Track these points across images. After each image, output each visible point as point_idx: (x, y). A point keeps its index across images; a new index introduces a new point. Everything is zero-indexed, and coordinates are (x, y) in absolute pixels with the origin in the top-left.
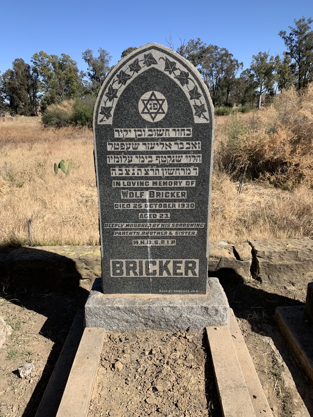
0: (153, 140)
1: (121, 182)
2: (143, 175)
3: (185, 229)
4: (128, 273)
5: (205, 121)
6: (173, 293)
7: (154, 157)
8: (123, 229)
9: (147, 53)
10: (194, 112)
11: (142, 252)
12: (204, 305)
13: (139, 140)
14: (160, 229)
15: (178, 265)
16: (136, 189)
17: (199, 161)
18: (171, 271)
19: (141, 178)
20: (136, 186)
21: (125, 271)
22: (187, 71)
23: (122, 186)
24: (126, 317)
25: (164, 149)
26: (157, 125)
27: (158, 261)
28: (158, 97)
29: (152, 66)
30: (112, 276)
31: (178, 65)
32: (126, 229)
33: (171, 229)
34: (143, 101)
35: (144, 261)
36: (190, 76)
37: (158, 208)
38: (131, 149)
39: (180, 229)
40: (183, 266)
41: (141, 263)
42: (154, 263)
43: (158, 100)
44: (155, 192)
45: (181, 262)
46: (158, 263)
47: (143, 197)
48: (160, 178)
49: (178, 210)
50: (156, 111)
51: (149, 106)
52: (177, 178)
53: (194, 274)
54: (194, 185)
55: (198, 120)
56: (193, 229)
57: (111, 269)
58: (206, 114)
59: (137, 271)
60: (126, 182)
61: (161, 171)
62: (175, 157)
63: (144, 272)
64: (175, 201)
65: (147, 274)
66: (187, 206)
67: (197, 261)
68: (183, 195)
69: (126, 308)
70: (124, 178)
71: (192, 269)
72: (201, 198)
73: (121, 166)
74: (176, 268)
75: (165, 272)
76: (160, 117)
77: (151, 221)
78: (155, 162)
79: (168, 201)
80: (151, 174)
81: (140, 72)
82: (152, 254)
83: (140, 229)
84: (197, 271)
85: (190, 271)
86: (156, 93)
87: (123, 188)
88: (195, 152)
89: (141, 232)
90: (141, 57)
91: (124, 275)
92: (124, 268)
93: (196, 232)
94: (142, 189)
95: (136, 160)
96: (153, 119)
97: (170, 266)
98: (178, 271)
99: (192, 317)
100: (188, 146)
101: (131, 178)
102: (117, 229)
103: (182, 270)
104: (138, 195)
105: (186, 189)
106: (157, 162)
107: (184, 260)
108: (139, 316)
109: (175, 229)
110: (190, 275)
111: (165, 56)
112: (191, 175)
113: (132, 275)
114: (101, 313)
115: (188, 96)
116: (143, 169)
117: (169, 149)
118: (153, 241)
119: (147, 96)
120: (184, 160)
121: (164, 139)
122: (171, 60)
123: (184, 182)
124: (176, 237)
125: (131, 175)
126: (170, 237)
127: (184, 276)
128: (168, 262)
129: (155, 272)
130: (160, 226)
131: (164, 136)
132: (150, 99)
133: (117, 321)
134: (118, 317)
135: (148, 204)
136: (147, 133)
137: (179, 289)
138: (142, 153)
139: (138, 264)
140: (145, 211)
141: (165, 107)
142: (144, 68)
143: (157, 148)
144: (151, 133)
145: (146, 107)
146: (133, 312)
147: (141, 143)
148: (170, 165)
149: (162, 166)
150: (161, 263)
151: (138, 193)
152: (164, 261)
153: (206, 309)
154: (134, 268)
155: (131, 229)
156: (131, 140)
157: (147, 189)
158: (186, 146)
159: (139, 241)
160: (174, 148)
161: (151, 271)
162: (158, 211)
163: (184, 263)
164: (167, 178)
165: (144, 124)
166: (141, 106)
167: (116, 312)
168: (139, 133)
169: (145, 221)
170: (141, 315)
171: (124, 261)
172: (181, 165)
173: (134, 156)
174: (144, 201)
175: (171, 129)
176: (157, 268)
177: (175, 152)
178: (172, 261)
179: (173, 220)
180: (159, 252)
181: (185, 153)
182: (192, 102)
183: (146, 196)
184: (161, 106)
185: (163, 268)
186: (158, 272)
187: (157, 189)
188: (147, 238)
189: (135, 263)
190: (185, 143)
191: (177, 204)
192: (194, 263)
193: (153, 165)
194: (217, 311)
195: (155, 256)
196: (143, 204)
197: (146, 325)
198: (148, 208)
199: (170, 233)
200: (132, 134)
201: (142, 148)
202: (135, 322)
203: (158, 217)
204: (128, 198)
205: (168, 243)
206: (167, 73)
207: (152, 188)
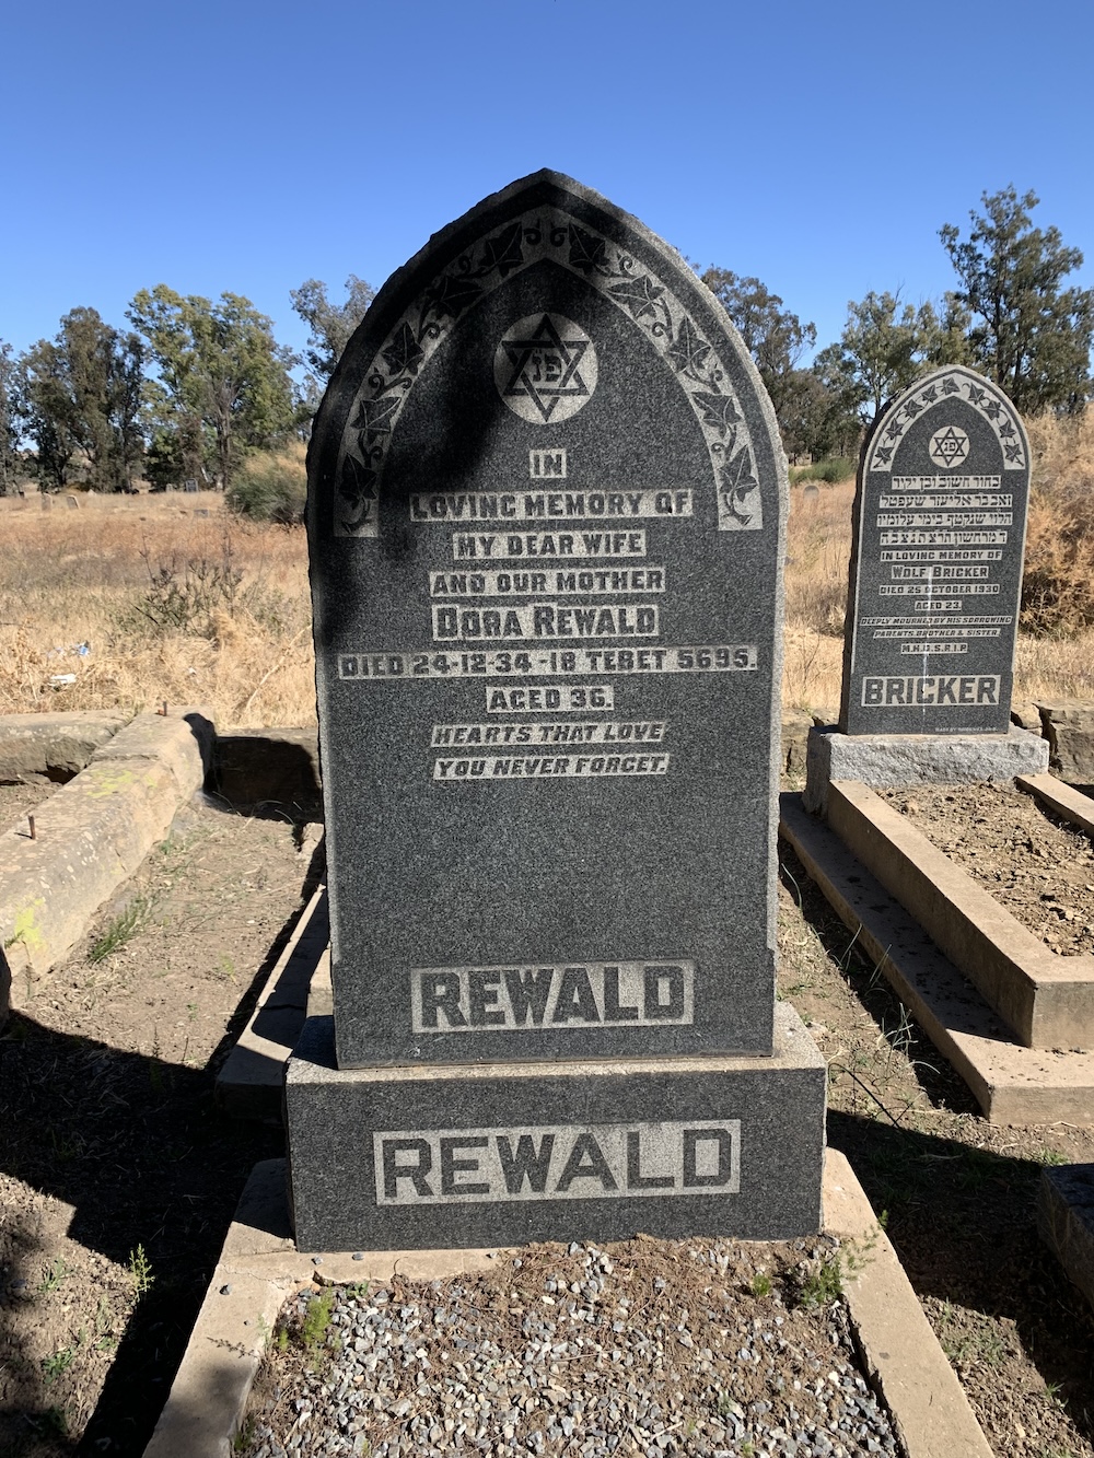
0: (945, 492)
1: (894, 553)
2: (927, 543)
3: (982, 626)
4: (889, 700)
5: (1019, 467)
6: (957, 733)
7: (945, 515)
8: (889, 627)
10: (1005, 454)
11: (914, 664)
12: (1013, 742)
13: (926, 492)
14: (946, 627)
15: (968, 685)
16: (915, 564)
17: (1009, 522)
18: (957, 696)
19: (924, 547)
20: (915, 559)
21: (884, 697)
22: (998, 401)
23: (894, 559)
24: (894, 762)
25: (960, 506)
26: (952, 471)
27: (937, 678)
28: (957, 435)
29: (953, 394)
30: (863, 704)
31: (987, 393)
32: (894, 627)
33: (962, 626)
34: (936, 439)
35: (916, 679)
36: (1002, 407)
37: (944, 593)
38: (913, 506)
39: (975, 626)
40: (975, 686)
41: (910, 682)
42: (931, 683)
43: (956, 439)
44: (943, 567)
45: (972, 681)
46: (937, 682)
47: (924, 577)
48: (951, 547)
49: (975, 596)
50: (952, 453)
51: (943, 447)
52: (976, 547)
53: (992, 700)
54: (999, 558)
55: (1009, 466)
56: (994, 626)
57: (864, 692)
58: (1021, 457)
59: (904, 696)
60: (901, 553)
61: (953, 537)
62: (975, 517)
63: (914, 699)
64: (971, 581)
65: (919, 702)
66: (989, 589)
67: (997, 678)
68: (983, 572)
70: (898, 548)
71: (989, 691)
72: (1009, 577)
73: (896, 529)
74: (964, 689)
75: (946, 697)
76: (957, 461)
77: (933, 614)
78: (946, 523)
81: (935, 402)
82: (929, 667)
83: (915, 627)
84: (996, 694)
85: (985, 695)
86: (954, 428)
87: (896, 563)
88: (1003, 509)
89: (915, 631)
90: (938, 383)
91: (883, 704)
92: (884, 691)
93: (999, 630)
94: (922, 564)
95: (918, 521)
96: (948, 464)
97: (956, 687)
98: (968, 696)
99: (996, 760)
100: (994, 501)
101: (909, 548)
102: (880, 627)
103: (973, 695)
104: (917, 573)
105: (988, 563)
106: (949, 524)
107: (977, 677)
108: (913, 761)
109: (968, 626)
110: (986, 701)
111: (970, 381)
112: (997, 542)
113: (895, 702)
115: (998, 434)
116: (927, 534)
117: (966, 505)
118: (933, 645)
119: (942, 433)
120: (988, 521)
121: (961, 492)
123: (986, 552)
124: (968, 640)
125: (909, 543)
126: (959, 640)
127: (976, 703)
128: (953, 680)
129: (931, 696)
130: (945, 623)
131: (961, 487)
132: (946, 437)
135: (930, 586)
136: (938, 482)
137: (966, 725)
138: (929, 511)
139: (906, 684)
140: (925, 598)
141: (966, 447)
142: (942, 397)
143: (951, 504)
144: (943, 482)
145: (939, 447)
147: (928, 497)
148: (967, 528)
149: (956, 529)
150: (942, 681)
151: (918, 569)
152: (947, 678)
154: (900, 691)
155: (900, 627)
156: (915, 492)
157: (930, 564)
158: (991, 500)
159: (912, 646)
160: (975, 503)
161: (925, 696)
162: (945, 598)
163: (977, 682)
165: (935, 470)
166: (933, 447)
168: (927, 483)
169: (924, 614)
171: (884, 679)
172: (981, 528)
173: (916, 515)
174: (925, 582)
175: (971, 477)
176: (935, 690)
177: (976, 510)
178: (959, 678)
179: (965, 612)
180: (940, 665)
181: (989, 510)
182: (1002, 442)
183: (929, 574)
184: (960, 446)
186: (936, 697)
187: (945, 563)
188: (923, 640)
189: (901, 682)
190: (989, 496)
191: (973, 586)
192: (992, 681)
193: (942, 529)
194: (1032, 749)
195: (933, 670)
196: (923, 587)
198: (930, 594)
199: (960, 633)
200: (917, 485)
201: (928, 503)
203: (943, 608)
204: (902, 577)
205: (955, 649)
206: (972, 403)
207: (938, 563)
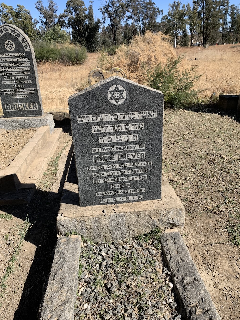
0: (12, 57)
1: (3, 73)
2: (11, 70)
3: (30, 91)
5: (28, 50)
6: (30, 116)
7: (13, 63)
8: (7, 92)
9: (4, 27)
10: (24, 47)
11: (16, 101)
13: (7, 58)
14: (21, 91)
16: (9, 76)
17: (30, 65)
22: (19, 33)
25: (16, 61)
29: (7, 31)
30: (6, 110)
31: (16, 31)
34: (6, 44)
36: (20, 35)
38: (5, 61)
39: (28, 91)
41: (16, 105)
43: (11, 43)
44: (16, 77)
46: (22, 105)
48: (17, 71)
49: (26, 84)
50: (11, 47)
51: (8, 46)
52: (23, 71)
53: (37, 108)
54: (30, 74)
55: (26, 50)
56: (33, 91)
57: (6, 108)
58: (29, 48)
60: (5, 73)
61: (17, 69)
62: (21, 64)
64: (24, 80)
65: (19, 109)
66: (29, 82)
68: (27, 78)
69: (11, 121)
71: (36, 106)
72: (33, 79)
73: (2, 67)
76: (13, 49)
78: (14, 65)
79: (22, 80)
80: (14, 70)
83: (14, 92)
86: (10, 41)
87: (5, 76)
88: (28, 62)
90: (2, 28)
92: (10, 107)
96: (11, 50)
100: (25, 59)
101: (7, 72)
102: (5, 92)
104: (10, 78)
110: (35, 109)
114: (3, 123)
118: (19, 96)
119: (7, 42)
122: (13, 29)
123: (26, 73)
124: (27, 94)
126: (25, 94)
127: (33, 109)
131: (15, 56)
132: (8, 43)
133: (9, 126)
134: (9, 124)
136: (10, 55)
137: (32, 115)
138: (9, 62)
140: (14, 84)
141: (14, 45)
142: (4, 32)
143: (14, 60)
145: (7, 46)
146: (14, 122)
148: (20, 67)
149: (17, 67)
152: (25, 104)
153: (40, 120)
154: (14, 107)
157: (13, 76)
159: (14, 96)
162: (19, 84)
163: (32, 104)
164: (20, 71)
165: (8, 52)
166: (6, 46)
167: (8, 122)
168: (7, 55)
169: (15, 88)
170: (17, 123)
173: (6, 64)
174: (13, 80)
175: (17, 53)
177: (21, 62)
179: (25, 87)
180: (22, 100)
181: (24, 62)
182: (23, 44)
183: (13, 78)
184: (12, 45)
185: (25, 106)
186: (23, 108)
187: (17, 75)
188: (17, 95)
189: (14, 105)
190: (23, 58)
192: (36, 104)
193: (14, 67)
195: (21, 102)
196: (13, 82)
197: (20, 127)
200: (4, 56)
201: (8, 60)
202: (16, 126)
203: (19, 87)
204: (7, 79)
205: (25, 97)
206: (12, 34)
207: (15, 75)
